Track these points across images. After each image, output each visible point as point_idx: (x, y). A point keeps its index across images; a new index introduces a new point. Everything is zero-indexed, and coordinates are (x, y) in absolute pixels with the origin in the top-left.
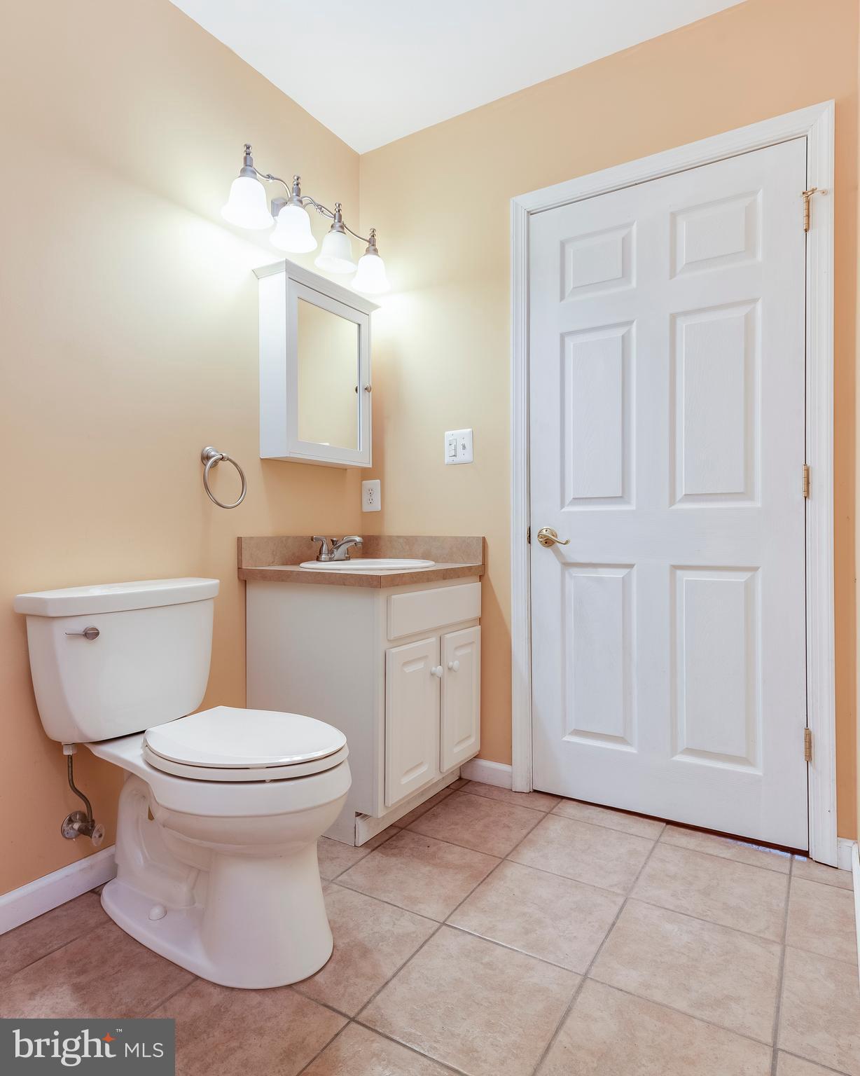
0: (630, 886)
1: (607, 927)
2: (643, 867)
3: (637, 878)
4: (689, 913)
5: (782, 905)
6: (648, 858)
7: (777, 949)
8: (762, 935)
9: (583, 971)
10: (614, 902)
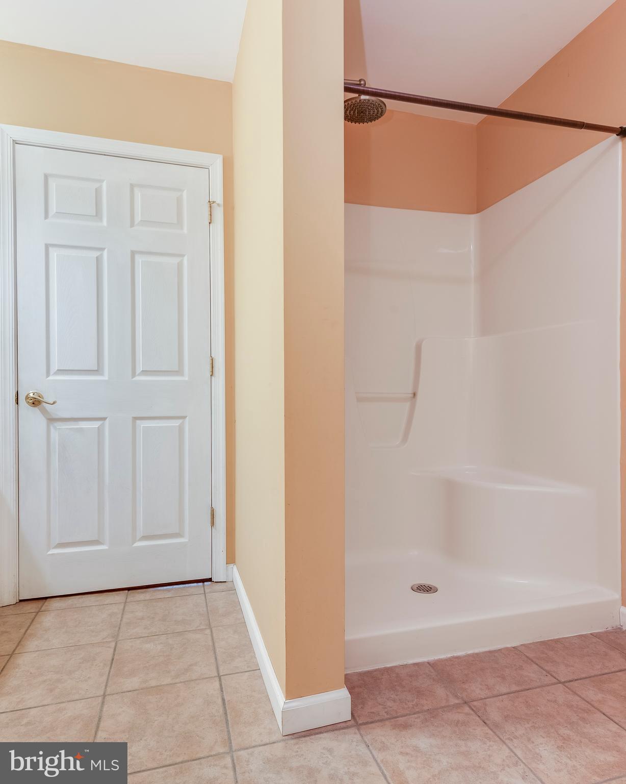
0: (116, 634)
1: (109, 663)
2: (121, 620)
3: (119, 628)
4: (157, 634)
5: (205, 609)
6: (123, 614)
7: (208, 631)
8: (199, 628)
9: (102, 693)
10: (109, 647)
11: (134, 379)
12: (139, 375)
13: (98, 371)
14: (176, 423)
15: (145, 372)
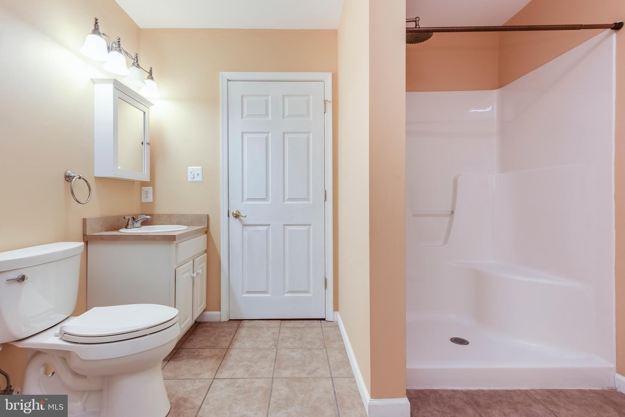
0: (276, 344)
1: (274, 360)
2: (278, 337)
3: (278, 341)
4: (297, 347)
5: (322, 337)
6: (279, 334)
7: (324, 350)
8: (319, 348)
9: (272, 377)
10: (274, 351)
11: (284, 203)
12: (287, 201)
13: (266, 199)
14: (306, 228)
15: (290, 199)
